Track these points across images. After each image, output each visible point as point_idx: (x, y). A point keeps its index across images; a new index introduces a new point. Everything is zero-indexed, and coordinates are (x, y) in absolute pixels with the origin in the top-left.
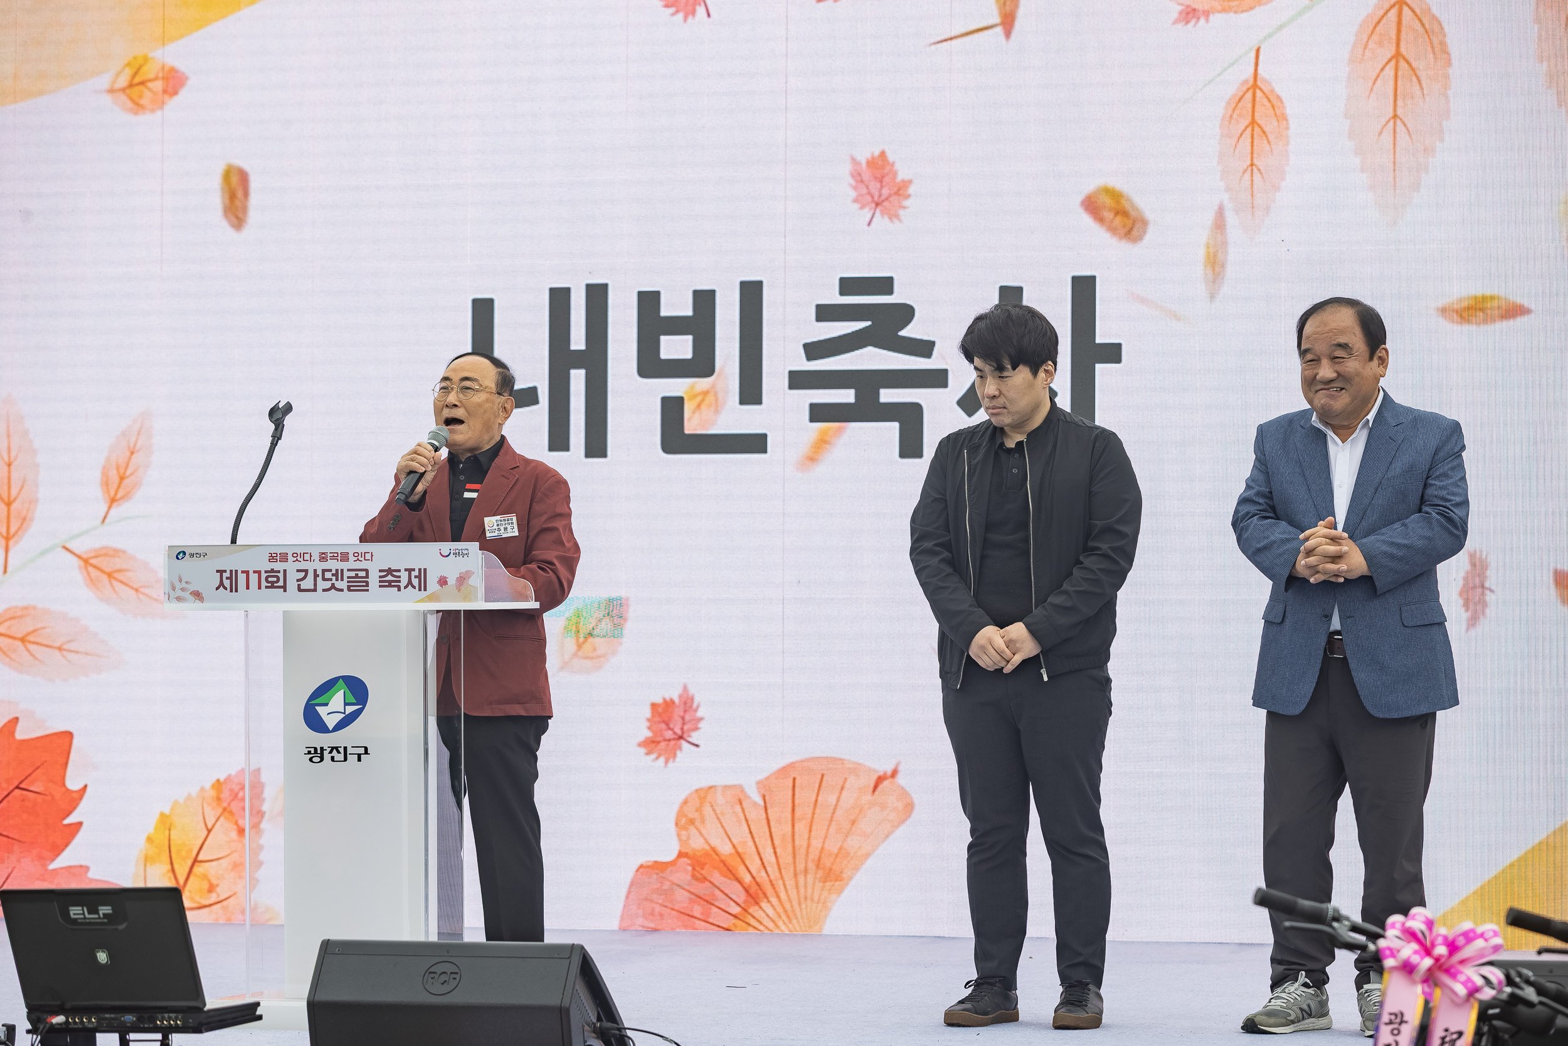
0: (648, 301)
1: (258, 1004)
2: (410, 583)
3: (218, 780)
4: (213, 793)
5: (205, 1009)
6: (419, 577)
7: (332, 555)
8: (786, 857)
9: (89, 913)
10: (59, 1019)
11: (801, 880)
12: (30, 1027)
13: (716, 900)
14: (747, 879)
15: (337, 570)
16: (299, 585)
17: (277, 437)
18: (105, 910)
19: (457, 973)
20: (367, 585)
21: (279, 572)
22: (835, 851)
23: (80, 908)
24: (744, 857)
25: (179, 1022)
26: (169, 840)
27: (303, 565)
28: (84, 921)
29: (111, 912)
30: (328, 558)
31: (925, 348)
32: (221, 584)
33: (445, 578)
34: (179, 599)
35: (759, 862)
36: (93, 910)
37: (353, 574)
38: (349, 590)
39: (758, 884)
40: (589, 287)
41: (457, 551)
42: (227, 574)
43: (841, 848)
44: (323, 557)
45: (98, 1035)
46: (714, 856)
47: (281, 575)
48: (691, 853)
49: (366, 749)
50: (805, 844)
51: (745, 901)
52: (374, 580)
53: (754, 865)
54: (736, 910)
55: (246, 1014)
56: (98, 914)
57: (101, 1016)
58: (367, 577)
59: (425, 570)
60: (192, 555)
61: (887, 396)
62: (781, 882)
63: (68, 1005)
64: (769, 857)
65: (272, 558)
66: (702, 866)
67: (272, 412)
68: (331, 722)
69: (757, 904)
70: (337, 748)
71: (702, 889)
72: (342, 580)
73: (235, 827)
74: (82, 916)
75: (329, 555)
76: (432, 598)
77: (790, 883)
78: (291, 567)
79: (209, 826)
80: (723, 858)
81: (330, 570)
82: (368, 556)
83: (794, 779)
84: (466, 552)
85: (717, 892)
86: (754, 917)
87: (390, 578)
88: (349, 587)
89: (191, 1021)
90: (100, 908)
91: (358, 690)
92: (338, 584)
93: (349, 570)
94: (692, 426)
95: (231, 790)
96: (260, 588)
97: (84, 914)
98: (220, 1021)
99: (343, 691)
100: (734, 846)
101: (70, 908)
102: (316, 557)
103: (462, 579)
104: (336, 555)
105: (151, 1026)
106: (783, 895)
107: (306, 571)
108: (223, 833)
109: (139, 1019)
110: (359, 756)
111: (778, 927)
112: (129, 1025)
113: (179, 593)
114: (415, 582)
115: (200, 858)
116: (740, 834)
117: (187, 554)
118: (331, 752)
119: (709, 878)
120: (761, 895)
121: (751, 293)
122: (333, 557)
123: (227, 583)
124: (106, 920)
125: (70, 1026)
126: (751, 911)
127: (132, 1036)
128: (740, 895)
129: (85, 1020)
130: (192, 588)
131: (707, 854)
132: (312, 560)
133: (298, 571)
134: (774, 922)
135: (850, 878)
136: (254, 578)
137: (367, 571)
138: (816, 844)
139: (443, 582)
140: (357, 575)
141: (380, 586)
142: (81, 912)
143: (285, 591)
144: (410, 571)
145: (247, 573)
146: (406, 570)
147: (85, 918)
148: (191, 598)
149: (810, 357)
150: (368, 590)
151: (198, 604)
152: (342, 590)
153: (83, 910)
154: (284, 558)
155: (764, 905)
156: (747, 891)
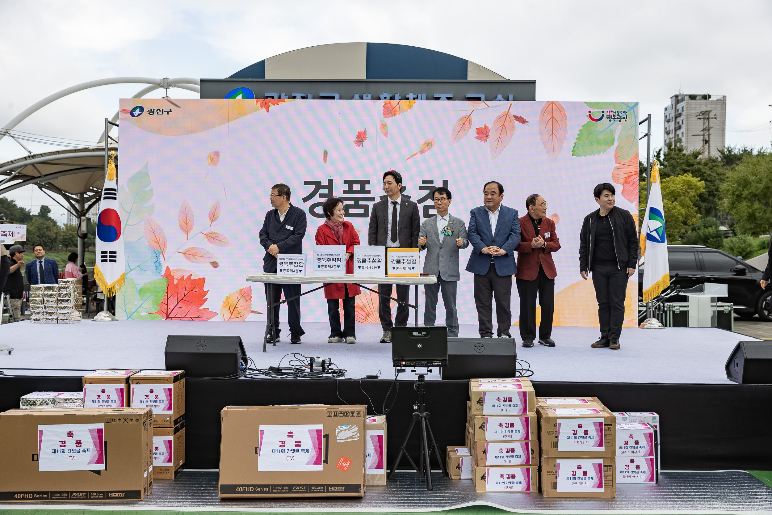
3: (241, 290)
4: (240, 292)
12: (394, 365)
14: (366, 311)
24: (366, 306)
25: (440, 364)
26: (229, 302)
35: (369, 308)
39: (369, 312)
51: (366, 316)
54: (364, 318)
56: (421, 334)
57: (416, 362)
64: (371, 306)
69: (369, 317)
73: (245, 300)
79: (239, 299)
80: (361, 306)
89: (443, 363)
95: (244, 291)
97: (417, 334)
100: (364, 304)
101: (413, 332)
108: (242, 301)
109: (428, 363)
111: (373, 322)
112: (424, 364)
115: (236, 306)
116: (365, 301)
120: (370, 315)
124: (423, 336)
126: (367, 318)
127: (418, 367)
128: (365, 314)
134: (373, 320)
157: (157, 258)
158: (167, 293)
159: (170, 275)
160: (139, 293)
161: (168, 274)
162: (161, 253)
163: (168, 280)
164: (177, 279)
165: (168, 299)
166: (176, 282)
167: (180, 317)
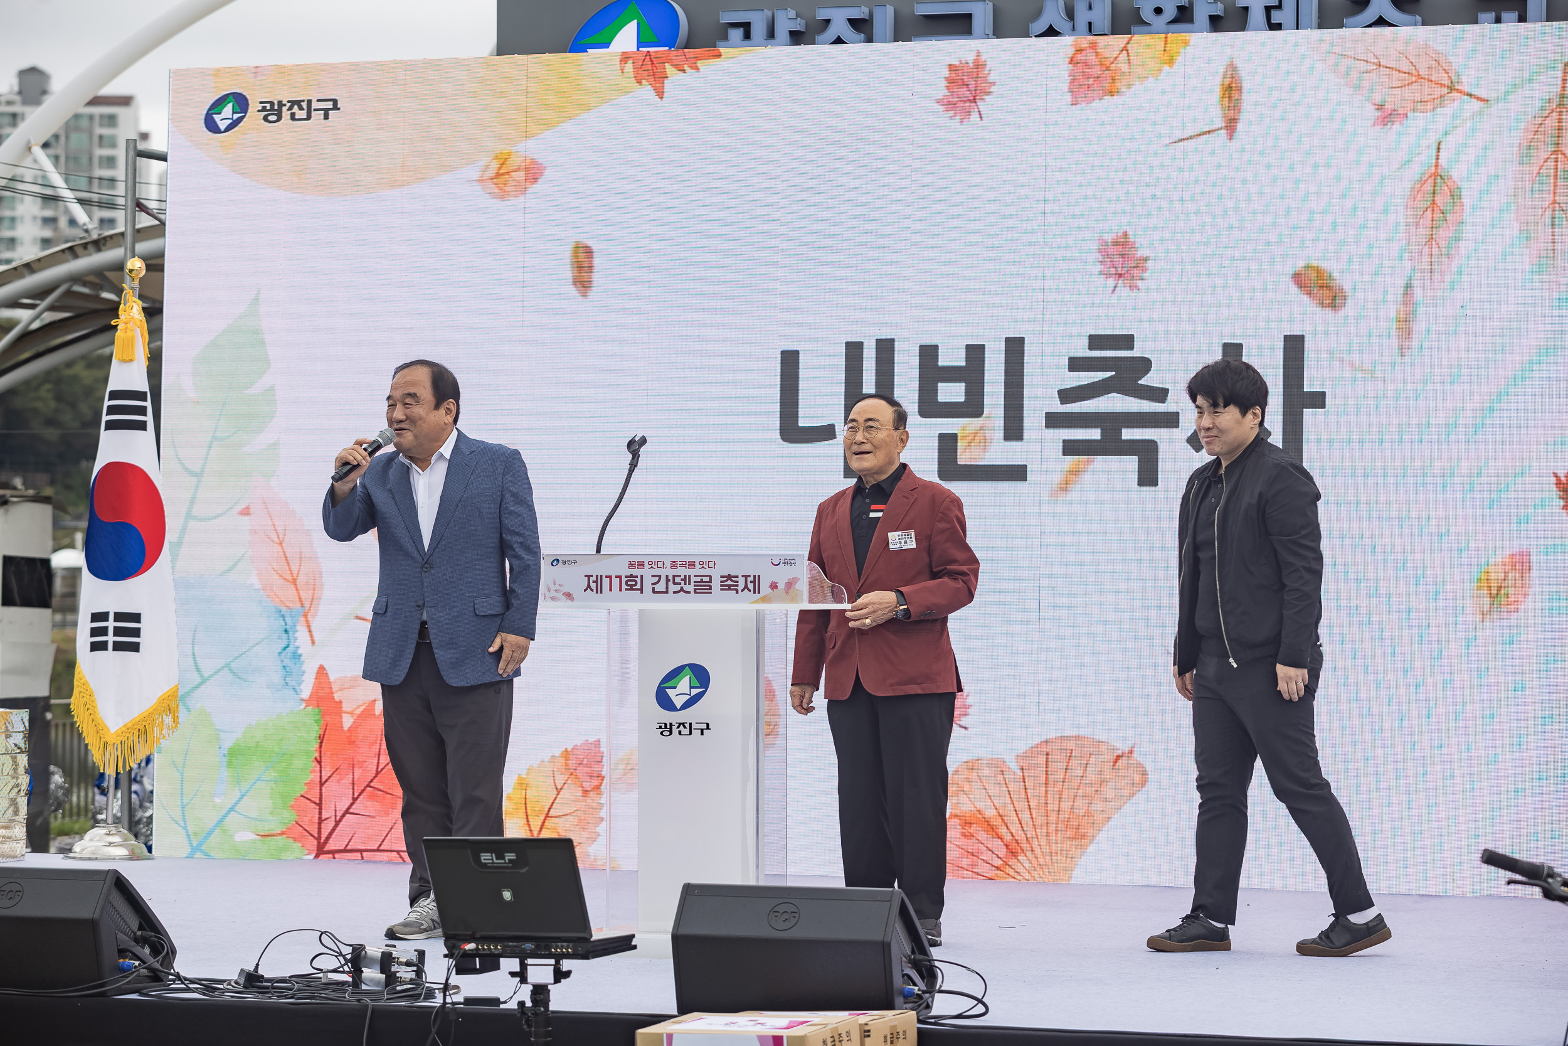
0: (928, 353)
1: (633, 936)
2: (746, 587)
3: (566, 749)
4: (562, 761)
5: (592, 940)
6: (754, 582)
7: (681, 563)
8: (1040, 818)
9: (497, 859)
10: (471, 946)
11: (1052, 836)
12: (447, 952)
13: (982, 853)
14: (1008, 837)
15: (685, 576)
16: (653, 588)
17: (633, 465)
18: (510, 856)
19: (796, 912)
20: (710, 589)
21: (637, 577)
22: (1082, 814)
23: (490, 854)
24: (1006, 818)
25: (570, 950)
26: (525, 799)
27: (657, 572)
28: (492, 865)
29: (515, 858)
30: (678, 566)
31: (1160, 395)
32: (589, 586)
33: (776, 583)
34: (553, 599)
35: (1018, 823)
36: (500, 856)
37: (698, 579)
38: (695, 592)
39: (1016, 841)
40: (879, 342)
41: (786, 561)
42: (594, 579)
43: (1086, 812)
44: (674, 565)
45: (502, 960)
46: (980, 817)
47: (639, 580)
48: (960, 814)
49: (708, 725)
50: (1056, 807)
51: (1006, 855)
52: (716, 584)
53: (1014, 827)
55: (624, 944)
56: (503, 858)
57: (506, 944)
58: (710, 581)
59: (759, 576)
60: (564, 562)
61: (1128, 434)
62: (1036, 839)
63: (478, 936)
64: (1026, 818)
65: (631, 565)
66: (970, 825)
67: (630, 444)
68: (679, 702)
69: (1016, 857)
70: (683, 724)
71: (971, 845)
72: (690, 584)
73: (580, 789)
74: (491, 861)
75: (679, 563)
76: (765, 600)
77: (1043, 842)
78: (647, 573)
79: (559, 788)
80: (987, 819)
81: (680, 576)
82: (711, 565)
83: (1048, 753)
84: (793, 561)
85: (983, 847)
86: (1012, 868)
87: (729, 582)
88: (695, 590)
89: (580, 949)
90: (506, 855)
91: (701, 676)
92: (686, 588)
93: (695, 576)
94: (964, 457)
95: (577, 758)
96: (621, 590)
97: (492, 859)
98: (603, 950)
99: (689, 676)
100: (997, 809)
101: (482, 854)
102: (668, 564)
103: (790, 585)
104: (684, 563)
105: (547, 952)
106: (1037, 850)
107: (660, 576)
108: (571, 793)
109: (537, 947)
110: (702, 730)
111: (1033, 877)
112: (528, 952)
113: (553, 594)
114: (751, 586)
115: (551, 813)
116: (1003, 801)
117: (560, 561)
118: (678, 727)
119: (975, 835)
120: (1020, 851)
121: (1015, 348)
122: (682, 565)
123: (593, 586)
124: (511, 865)
125: (480, 952)
126: (1010, 863)
127: (530, 961)
128: (1000, 849)
129: (492, 947)
130: (565, 589)
131: (973, 816)
132: (665, 567)
133: (653, 576)
134: (1029, 872)
135: (1094, 837)
136: (616, 582)
137: (710, 577)
138: (1066, 806)
139: (774, 586)
140: (702, 580)
141: (721, 589)
142: (490, 858)
143: (642, 593)
144: (746, 577)
145: (610, 577)
146: (743, 576)
147: (493, 863)
148: (564, 598)
149: (1063, 402)
150: (711, 593)
151: (569, 603)
152: (689, 592)
153: (492, 856)
154: (641, 565)
155: (1021, 858)
156: (1007, 846)
157: (285, 636)
158: (320, 763)
159: (330, 697)
160: (230, 765)
161: (322, 693)
162: (303, 620)
163: (323, 717)
164: (351, 713)
165: (322, 784)
166: (347, 722)
167: (361, 851)
